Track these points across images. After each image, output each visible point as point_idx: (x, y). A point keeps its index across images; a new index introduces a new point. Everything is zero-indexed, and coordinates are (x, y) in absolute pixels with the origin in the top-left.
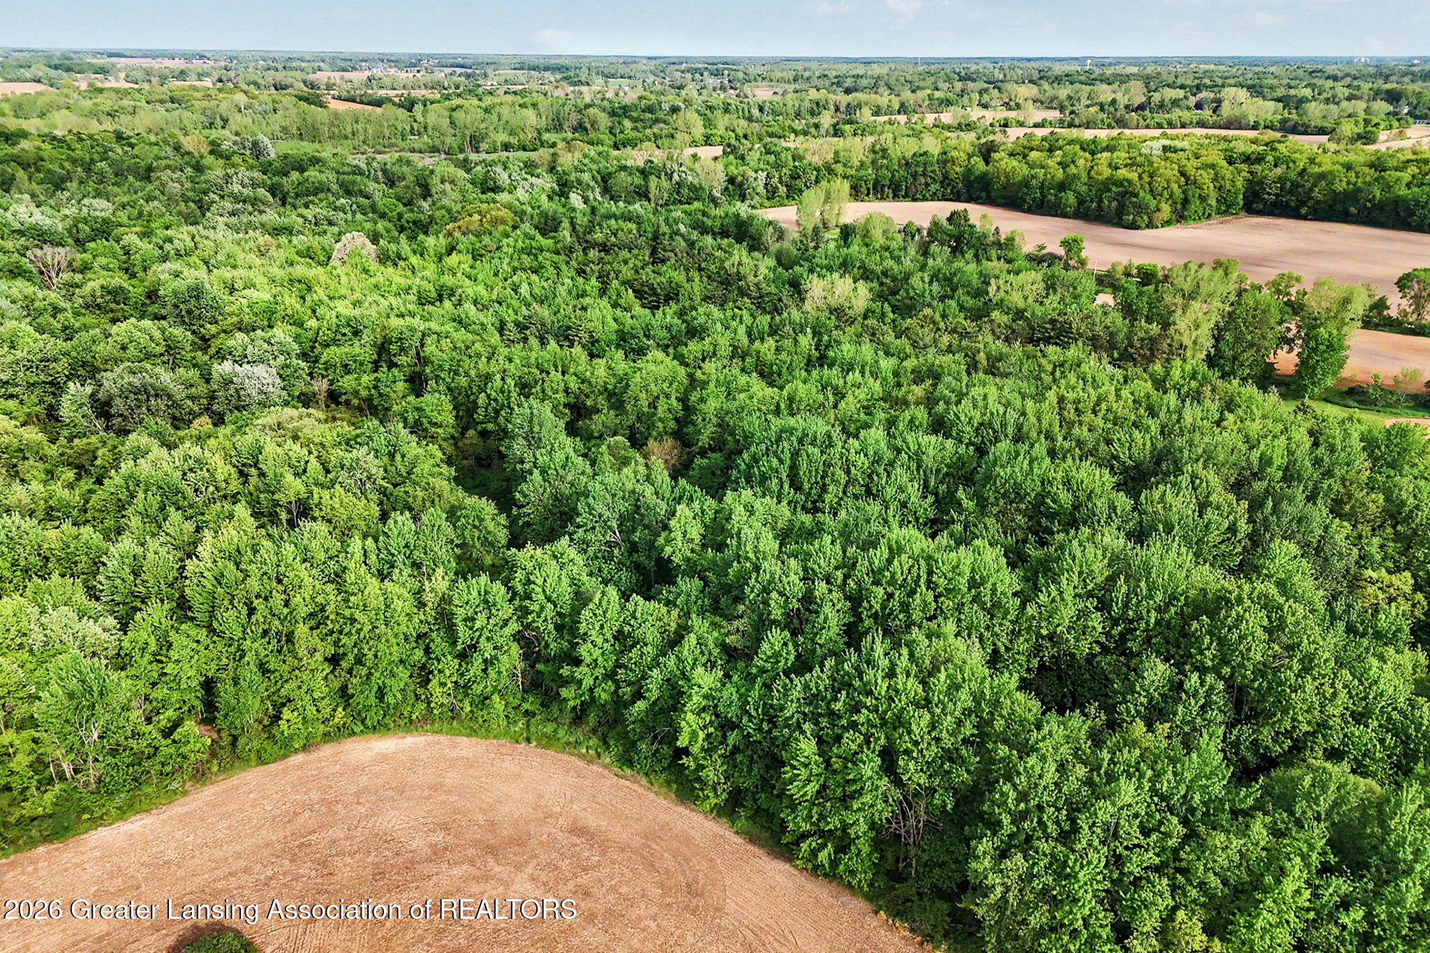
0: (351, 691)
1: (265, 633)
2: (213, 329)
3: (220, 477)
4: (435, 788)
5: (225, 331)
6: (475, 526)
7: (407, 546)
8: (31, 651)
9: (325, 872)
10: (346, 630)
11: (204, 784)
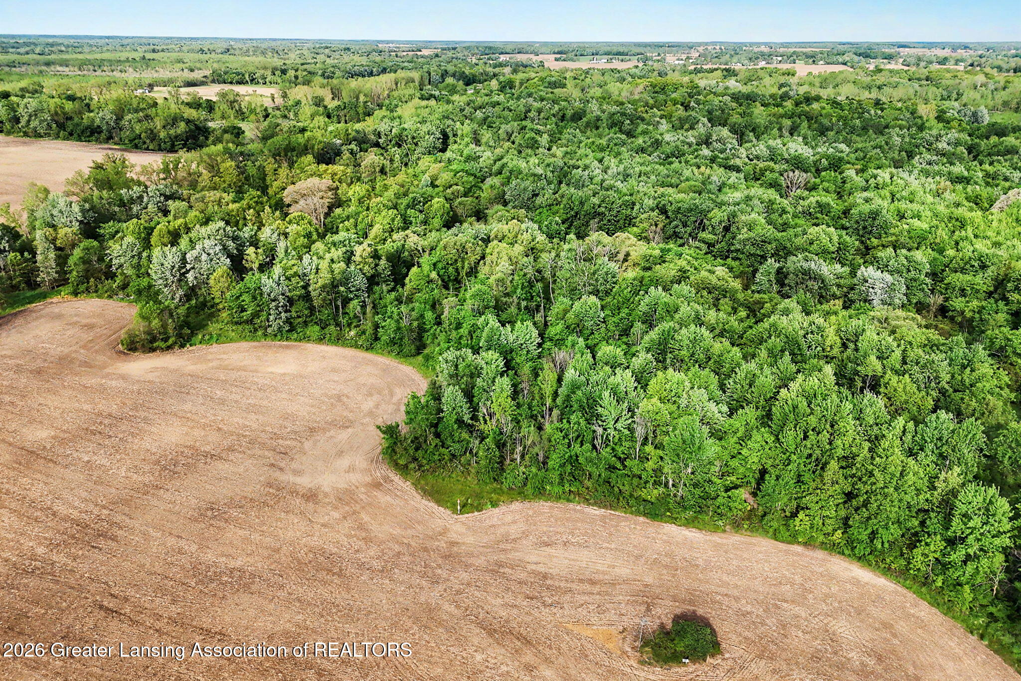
0: (850, 523)
1: (810, 456)
2: (875, 242)
3: (828, 343)
4: (887, 626)
5: (883, 246)
6: (1010, 447)
7: (940, 439)
8: (678, 407)
9: (782, 632)
10: (864, 479)
11: (736, 532)
